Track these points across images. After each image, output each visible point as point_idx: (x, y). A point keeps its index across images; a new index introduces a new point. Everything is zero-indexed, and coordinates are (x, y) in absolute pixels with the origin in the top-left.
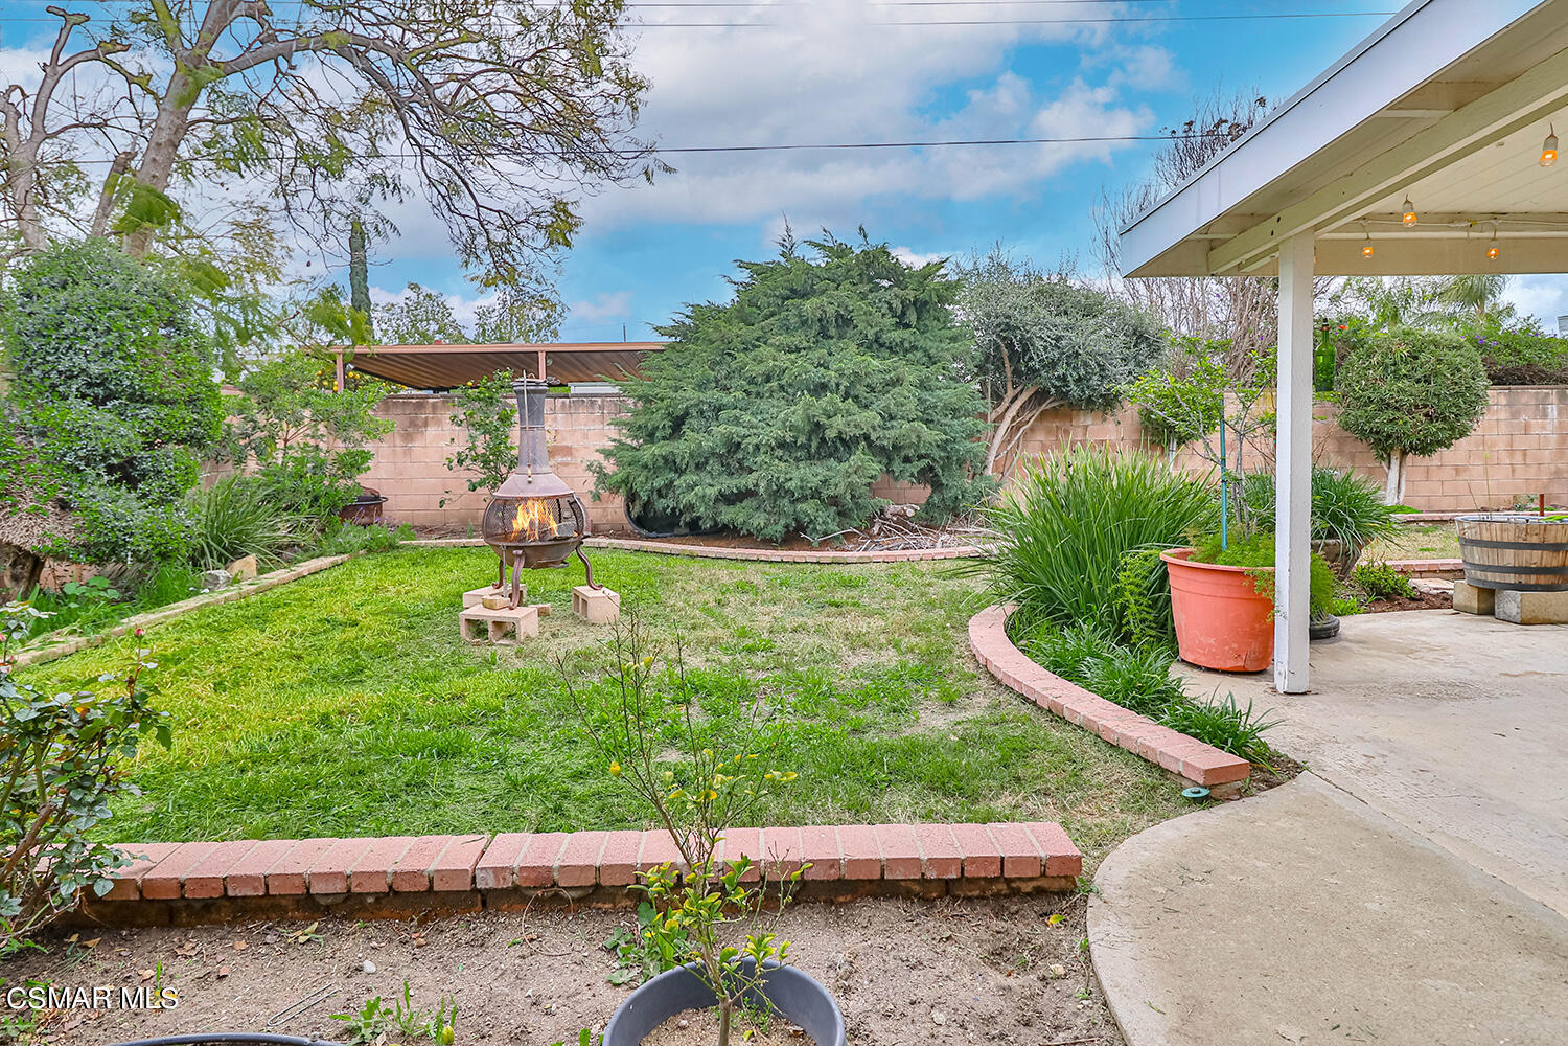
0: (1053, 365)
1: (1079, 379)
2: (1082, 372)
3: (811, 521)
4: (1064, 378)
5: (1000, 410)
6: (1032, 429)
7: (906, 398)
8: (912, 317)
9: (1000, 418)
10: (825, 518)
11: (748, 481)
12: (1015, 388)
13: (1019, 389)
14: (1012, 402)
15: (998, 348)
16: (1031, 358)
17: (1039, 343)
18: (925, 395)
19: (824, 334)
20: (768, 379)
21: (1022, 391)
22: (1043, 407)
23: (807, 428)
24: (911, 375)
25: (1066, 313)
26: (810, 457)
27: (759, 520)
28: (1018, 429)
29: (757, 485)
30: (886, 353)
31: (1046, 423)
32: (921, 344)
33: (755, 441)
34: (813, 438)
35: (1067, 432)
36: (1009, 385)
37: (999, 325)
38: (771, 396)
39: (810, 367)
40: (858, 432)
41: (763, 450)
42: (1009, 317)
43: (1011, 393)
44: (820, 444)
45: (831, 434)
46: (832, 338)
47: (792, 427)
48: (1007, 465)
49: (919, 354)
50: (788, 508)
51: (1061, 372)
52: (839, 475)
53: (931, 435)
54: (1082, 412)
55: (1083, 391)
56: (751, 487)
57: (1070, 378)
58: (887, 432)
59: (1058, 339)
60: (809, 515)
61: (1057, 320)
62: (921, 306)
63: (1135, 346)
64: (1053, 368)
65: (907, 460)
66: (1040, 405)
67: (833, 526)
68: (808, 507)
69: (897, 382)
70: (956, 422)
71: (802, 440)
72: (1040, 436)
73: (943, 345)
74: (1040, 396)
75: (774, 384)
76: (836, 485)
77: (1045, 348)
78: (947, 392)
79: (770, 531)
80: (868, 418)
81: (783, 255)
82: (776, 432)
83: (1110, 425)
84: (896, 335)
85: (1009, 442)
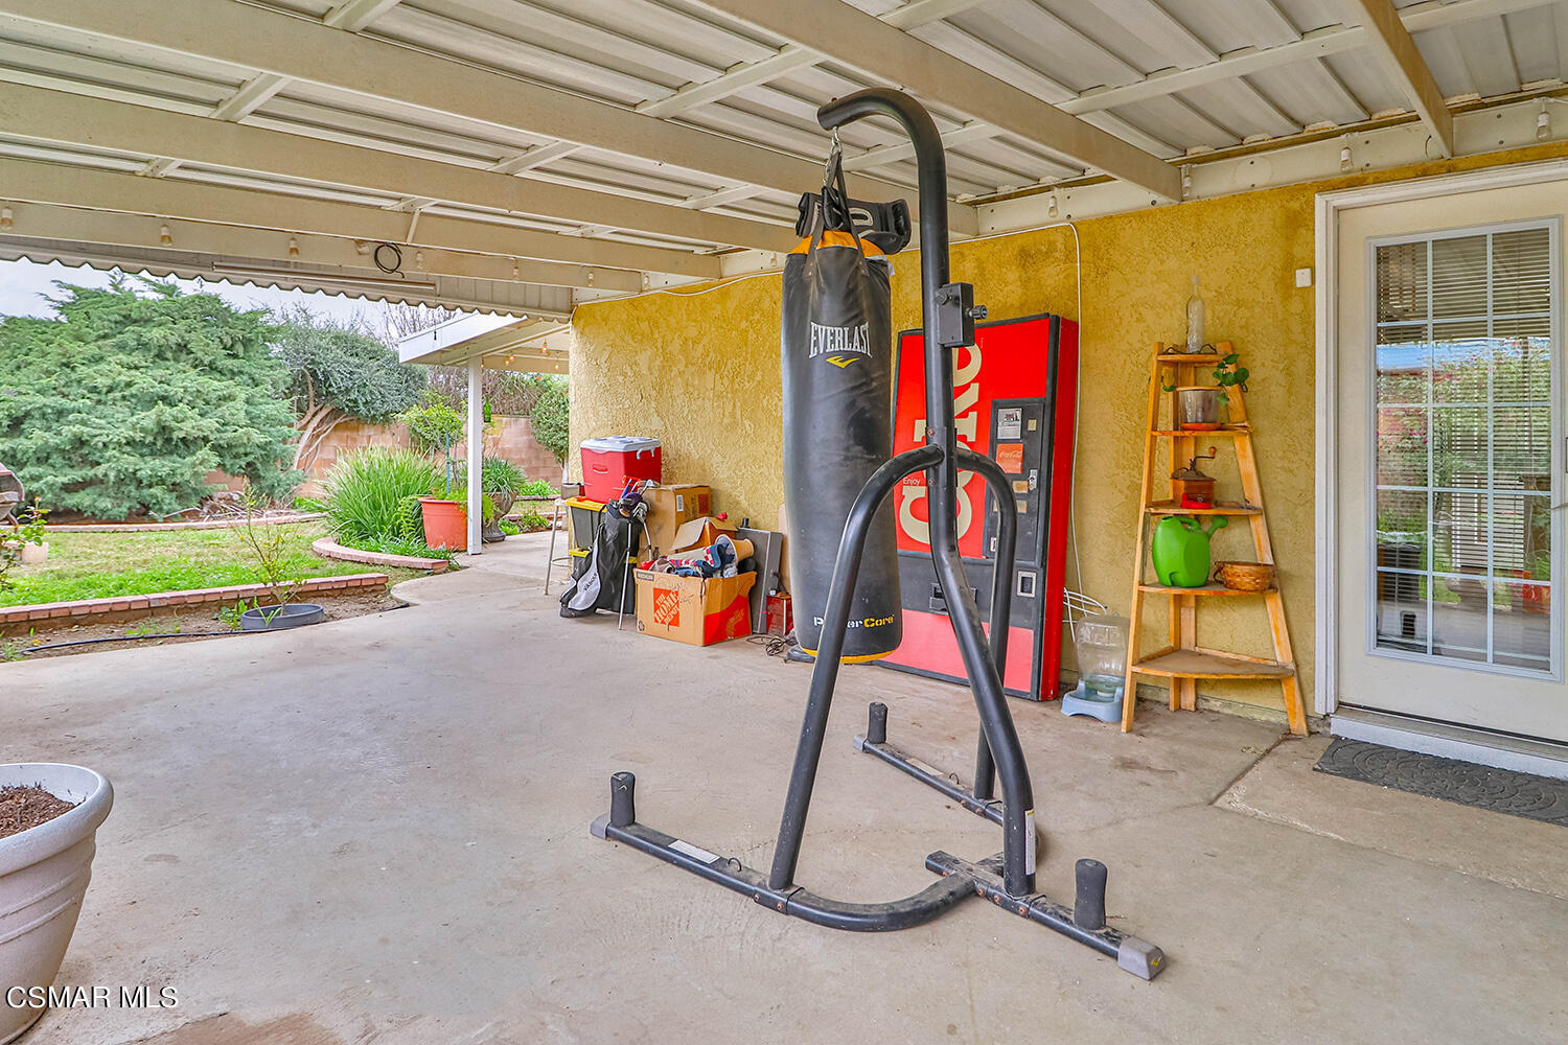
0: (348, 390)
1: (367, 402)
2: (369, 398)
3: (158, 502)
4: (355, 401)
5: (304, 422)
6: (327, 437)
7: (237, 410)
8: (239, 349)
9: (304, 427)
10: (169, 501)
11: (100, 471)
12: (316, 406)
13: (319, 407)
14: (314, 416)
15: (304, 375)
16: (330, 385)
17: (336, 375)
18: (251, 409)
19: (160, 356)
20: (110, 390)
21: (321, 409)
22: (337, 422)
23: (156, 430)
24: (242, 394)
25: (357, 355)
26: (152, 454)
27: (105, 503)
28: (318, 436)
29: (106, 475)
30: (218, 376)
31: (338, 433)
32: (246, 369)
33: (106, 440)
34: (158, 438)
35: (355, 440)
36: (312, 404)
37: (306, 360)
38: (114, 404)
39: (156, 383)
40: (201, 434)
41: (111, 446)
42: (313, 354)
43: (312, 410)
44: (166, 441)
45: (177, 435)
46: (167, 359)
47: (142, 430)
48: (309, 462)
49: (245, 377)
50: (134, 493)
51: (353, 397)
52: (183, 467)
53: (258, 438)
54: (366, 426)
55: (369, 410)
56: (100, 476)
57: (359, 401)
58: (223, 435)
59: (351, 373)
60: (157, 497)
61: (351, 360)
62: (247, 343)
63: (406, 382)
64: (347, 393)
65: (236, 456)
66: (335, 419)
67: (176, 506)
68: (157, 491)
69: (230, 398)
70: (273, 429)
71: (150, 439)
72: (334, 443)
73: (263, 372)
74: (336, 412)
75: (118, 395)
76: (182, 475)
77: (342, 379)
78: (267, 406)
79: (116, 511)
80: (210, 423)
81: (113, 285)
82: (125, 432)
83: (388, 436)
84: (230, 363)
85: (310, 446)
